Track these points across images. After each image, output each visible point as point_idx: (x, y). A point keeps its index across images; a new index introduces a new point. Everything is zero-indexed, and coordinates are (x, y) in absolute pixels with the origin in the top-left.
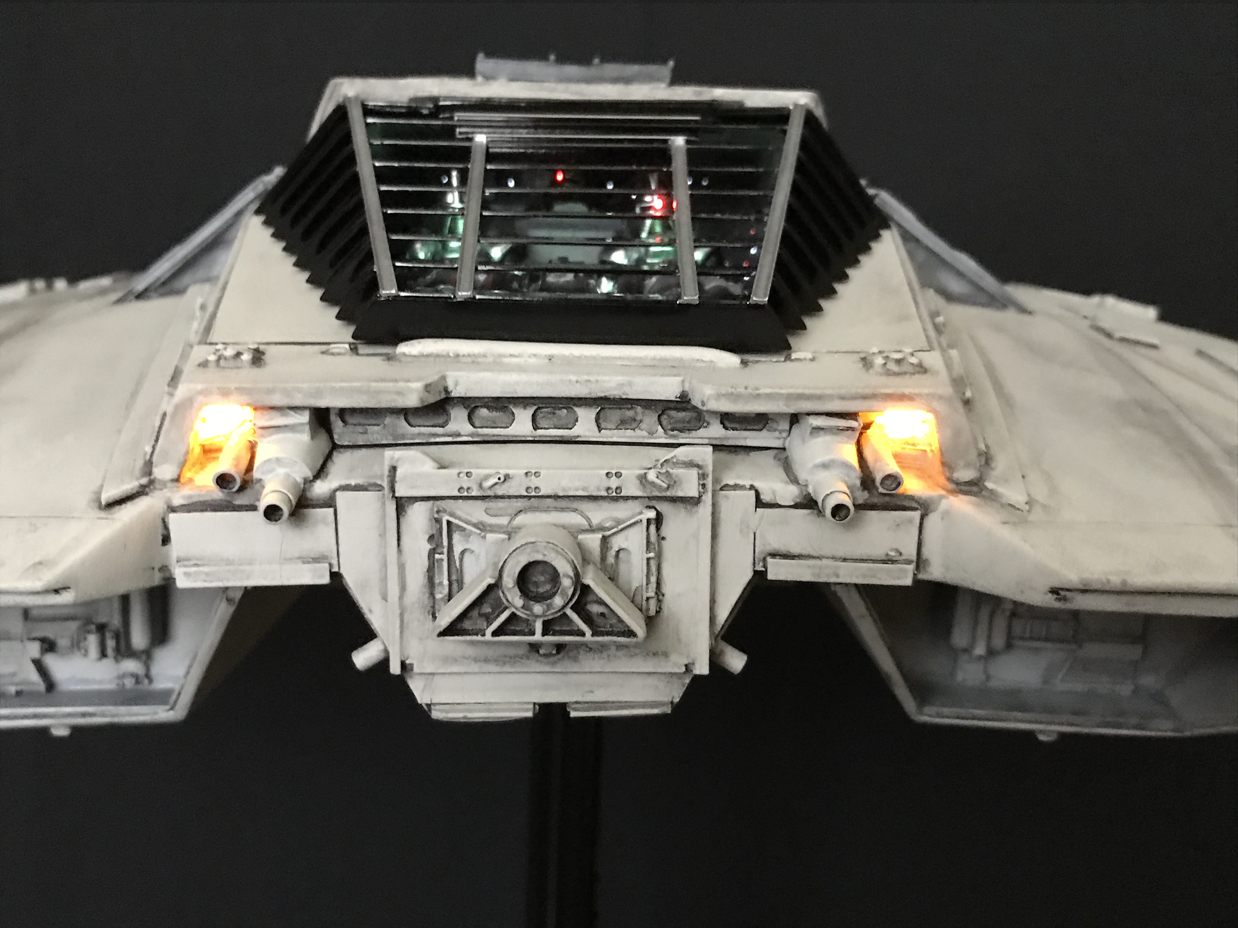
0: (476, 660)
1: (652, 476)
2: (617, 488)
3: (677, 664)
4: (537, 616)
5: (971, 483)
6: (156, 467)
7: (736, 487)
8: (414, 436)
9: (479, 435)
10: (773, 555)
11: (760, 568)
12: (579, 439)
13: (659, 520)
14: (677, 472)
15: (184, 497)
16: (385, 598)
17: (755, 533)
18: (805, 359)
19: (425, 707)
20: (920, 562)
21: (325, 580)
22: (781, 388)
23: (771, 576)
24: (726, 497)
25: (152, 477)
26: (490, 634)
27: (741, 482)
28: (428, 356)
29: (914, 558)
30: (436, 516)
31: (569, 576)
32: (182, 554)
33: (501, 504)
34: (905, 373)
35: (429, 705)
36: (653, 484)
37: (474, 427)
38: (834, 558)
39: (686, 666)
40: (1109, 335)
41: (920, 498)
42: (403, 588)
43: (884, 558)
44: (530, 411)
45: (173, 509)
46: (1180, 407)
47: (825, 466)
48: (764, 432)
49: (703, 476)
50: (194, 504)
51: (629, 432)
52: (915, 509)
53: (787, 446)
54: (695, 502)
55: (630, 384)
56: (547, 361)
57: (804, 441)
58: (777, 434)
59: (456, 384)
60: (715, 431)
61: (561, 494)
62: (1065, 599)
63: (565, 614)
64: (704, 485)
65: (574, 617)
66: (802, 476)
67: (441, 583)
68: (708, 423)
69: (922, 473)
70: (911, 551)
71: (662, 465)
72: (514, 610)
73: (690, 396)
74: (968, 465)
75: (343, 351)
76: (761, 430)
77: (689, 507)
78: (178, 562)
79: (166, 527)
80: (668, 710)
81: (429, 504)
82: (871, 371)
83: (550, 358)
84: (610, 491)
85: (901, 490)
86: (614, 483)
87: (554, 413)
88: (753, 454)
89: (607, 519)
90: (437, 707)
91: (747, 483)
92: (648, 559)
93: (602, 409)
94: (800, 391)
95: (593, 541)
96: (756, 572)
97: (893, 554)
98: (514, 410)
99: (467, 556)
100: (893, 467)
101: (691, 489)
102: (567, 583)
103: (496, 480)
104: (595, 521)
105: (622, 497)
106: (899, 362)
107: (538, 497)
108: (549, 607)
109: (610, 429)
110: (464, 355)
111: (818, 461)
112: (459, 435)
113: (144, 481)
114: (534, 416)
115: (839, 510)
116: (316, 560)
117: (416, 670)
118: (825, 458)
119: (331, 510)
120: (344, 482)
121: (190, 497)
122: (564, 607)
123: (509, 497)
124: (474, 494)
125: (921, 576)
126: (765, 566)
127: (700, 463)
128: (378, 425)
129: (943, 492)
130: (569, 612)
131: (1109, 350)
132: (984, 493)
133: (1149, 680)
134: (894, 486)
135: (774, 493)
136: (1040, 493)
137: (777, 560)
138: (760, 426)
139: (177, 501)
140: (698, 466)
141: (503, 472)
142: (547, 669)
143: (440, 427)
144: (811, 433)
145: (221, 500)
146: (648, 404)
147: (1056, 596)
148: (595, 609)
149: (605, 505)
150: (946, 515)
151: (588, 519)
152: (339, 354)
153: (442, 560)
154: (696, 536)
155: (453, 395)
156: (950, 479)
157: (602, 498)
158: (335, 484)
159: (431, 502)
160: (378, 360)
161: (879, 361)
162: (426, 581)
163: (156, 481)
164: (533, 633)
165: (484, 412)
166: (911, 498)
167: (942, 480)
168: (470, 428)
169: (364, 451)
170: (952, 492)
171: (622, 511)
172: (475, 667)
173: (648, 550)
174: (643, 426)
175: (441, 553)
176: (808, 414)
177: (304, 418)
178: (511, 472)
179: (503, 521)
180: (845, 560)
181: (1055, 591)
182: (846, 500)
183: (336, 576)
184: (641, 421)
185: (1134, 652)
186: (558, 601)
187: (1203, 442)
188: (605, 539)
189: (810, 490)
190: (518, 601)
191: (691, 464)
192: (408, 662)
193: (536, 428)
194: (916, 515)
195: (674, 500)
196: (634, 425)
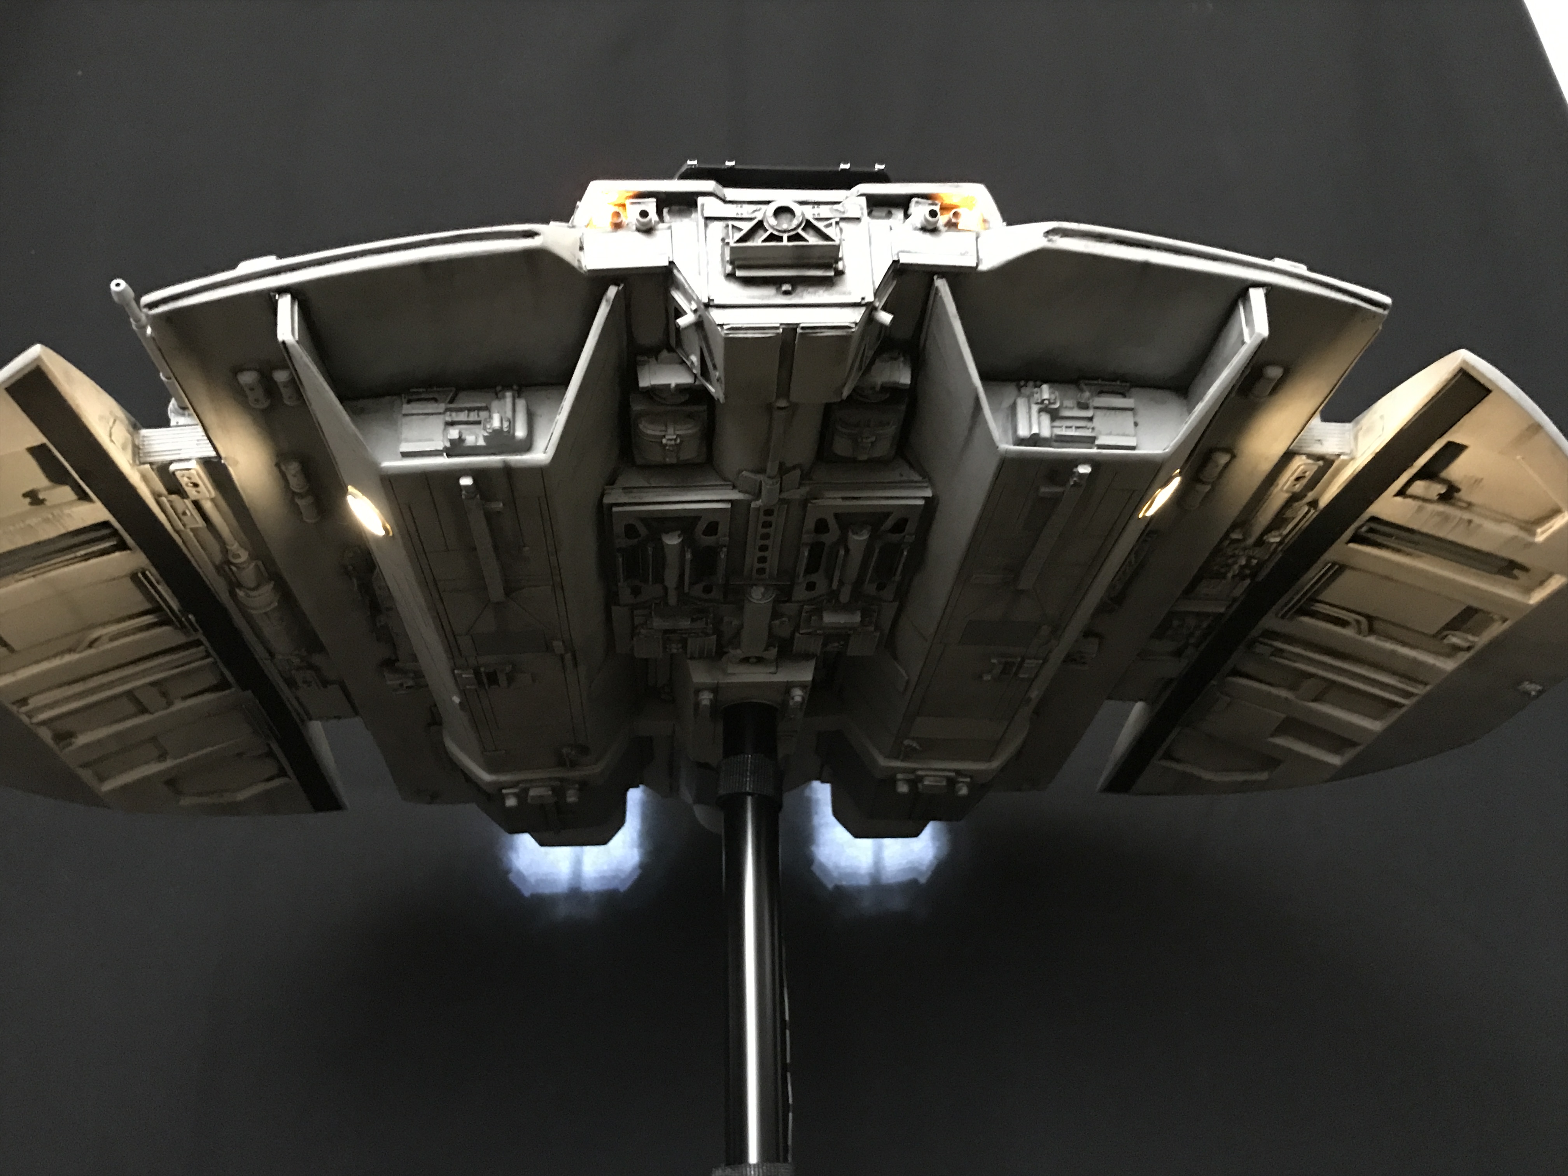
0: (748, 297)
3: (854, 297)
4: (785, 233)
10: (901, 253)
11: (896, 259)
16: (699, 273)
20: (979, 260)
21: (667, 264)
23: (902, 262)
26: (761, 241)
29: (975, 255)
30: (726, 225)
31: (800, 216)
32: (589, 255)
36: (836, 210)
45: (585, 235)
49: (862, 209)
54: (858, 220)
62: (1052, 241)
63: (798, 234)
64: (862, 213)
65: (803, 234)
70: (973, 252)
72: (772, 231)
77: (855, 223)
78: (587, 258)
79: (581, 243)
80: (855, 329)
81: (720, 222)
96: (893, 261)
101: (856, 213)
108: (791, 229)
116: (661, 254)
117: (715, 304)
119: (670, 231)
122: (798, 229)
124: (744, 216)
126: (898, 257)
130: (800, 232)
137: (904, 254)
140: (860, 205)
142: (785, 302)
154: (860, 237)
159: (722, 220)
162: (720, 259)
177: (654, 200)
183: (671, 263)
186: (795, 226)
190: (775, 227)
191: (856, 203)
192: (710, 297)
194: (973, 235)
195: (847, 219)
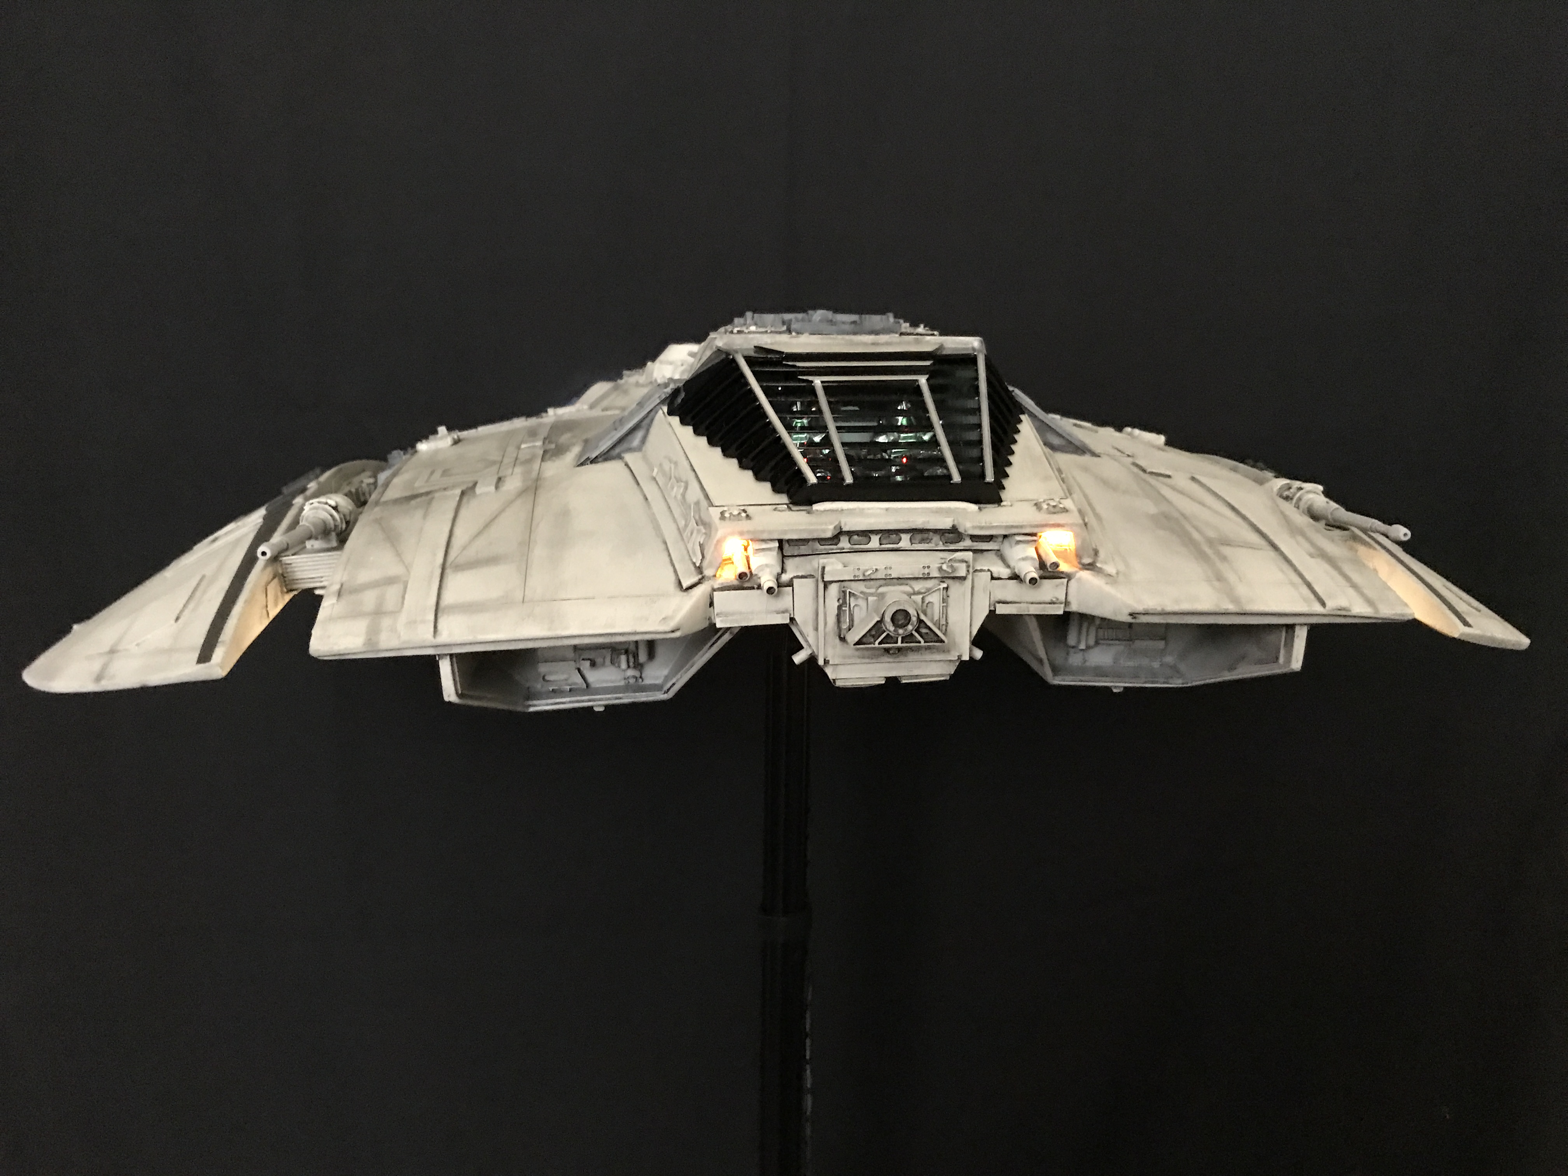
0: (859, 657)
1: (944, 567)
2: (928, 573)
3: (953, 656)
4: (900, 635)
5: (1089, 564)
6: (705, 570)
7: (981, 571)
8: (821, 550)
9: (852, 549)
10: (999, 602)
11: (992, 608)
12: (901, 549)
13: (947, 589)
14: (956, 565)
15: (719, 584)
16: (816, 629)
17: (990, 593)
18: (1008, 506)
19: (832, 681)
20: (1067, 603)
21: (787, 621)
22: (1003, 523)
23: (998, 612)
24: (977, 575)
25: (703, 575)
26: (878, 644)
27: (984, 568)
28: (828, 511)
29: (1064, 601)
30: (843, 589)
31: (915, 616)
32: (719, 611)
33: (872, 583)
34: (1058, 512)
35: (834, 680)
36: (945, 571)
37: (851, 545)
38: (1027, 603)
39: (958, 656)
40: (1144, 471)
41: (1067, 573)
42: (826, 624)
43: (1050, 601)
44: (878, 537)
45: (714, 590)
46: (1183, 515)
47: (1024, 559)
48: (991, 543)
49: (968, 567)
50: (725, 587)
51: (926, 545)
52: (1064, 578)
53: (1001, 549)
54: (964, 578)
55: (928, 522)
56: (885, 511)
57: (1011, 547)
58: (996, 544)
59: (845, 524)
60: (967, 543)
61: (901, 577)
62: (1135, 618)
63: (912, 634)
64: (968, 571)
65: (916, 635)
66: (1012, 564)
67: (845, 622)
68: (964, 539)
69: (1066, 560)
70: (1063, 598)
71: (949, 561)
72: (888, 632)
73: (958, 527)
74: (1089, 557)
75: (783, 509)
76: (989, 542)
77: (961, 581)
78: (717, 615)
79: (712, 599)
80: (948, 678)
81: (838, 584)
82: (1041, 511)
83: (887, 509)
84: (924, 575)
85: (1058, 569)
86: (926, 571)
87: (889, 537)
88: (985, 553)
89: (921, 588)
90: (839, 680)
91: (986, 568)
92: (943, 606)
93: (913, 534)
94: (1012, 524)
95: (918, 598)
96: (990, 611)
97: (1054, 599)
98: (871, 536)
99: (856, 608)
100: (1053, 559)
101: (962, 572)
102: (914, 619)
103: (872, 572)
104: (916, 589)
105: (929, 578)
106: (1054, 507)
107: (890, 579)
108: (906, 630)
109: (916, 544)
110: (845, 510)
111: (1020, 557)
112: (844, 549)
113: (700, 576)
114: (880, 539)
115: (1033, 581)
116: (783, 612)
117: (830, 663)
118: (1023, 556)
119: (791, 588)
120: (795, 575)
121: (722, 584)
122: (912, 630)
123: (876, 579)
124: (861, 578)
125: (1067, 610)
126: (995, 608)
127: (966, 560)
128: (805, 545)
129: (1077, 569)
130: (914, 632)
131: (1144, 480)
132: (1096, 569)
133: (1169, 659)
134: (1055, 567)
135: (999, 573)
136: (1122, 568)
137: (1001, 604)
138: (988, 540)
139: (716, 586)
140: (966, 562)
141: (874, 568)
142: (891, 660)
143: (834, 545)
144: (1016, 544)
145: (738, 585)
146: (936, 531)
147: (1132, 617)
148: (924, 631)
149: (921, 581)
150: (1080, 579)
151: (913, 589)
152: (783, 511)
153: (846, 610)
154: (964, 595)
155: (843, 530)
156: (1080, 563)
157: (921, 578)
158: (791, 576)
159: (840, 583)
160: (804, 513)
161: (1045, 506)
162: (836, 620)
163: (705, 578)
164: (897, 642)
165: (856, 537)
166: (1062, 573)
167: (1076, 563)
168: (849, 546)
169: (797, 558)
170: (1081, 569)
171: (929, 584)
172: (858, 661)
173: (943, 603)
174: (933, 541)
175: (846, 607)
176: (1015, 535)
177: (777, 544)
178: (878, 568)
179: (872, 591)
180: (1032, 603)
181: (1131, 615)
182: (1035, 575)
183: (792, 619)
184: (932, 539)
185: (1161, 644)
186: (910, 627)
187: (1196, 535)
188: (923, 599)
189: (1016, 571)
190: (892, 628)
191: (963, 561)
192: (827, 659)
193: (881, 544)
194: (1065, 580)
195: (954, 578)
196: (928, 541)
